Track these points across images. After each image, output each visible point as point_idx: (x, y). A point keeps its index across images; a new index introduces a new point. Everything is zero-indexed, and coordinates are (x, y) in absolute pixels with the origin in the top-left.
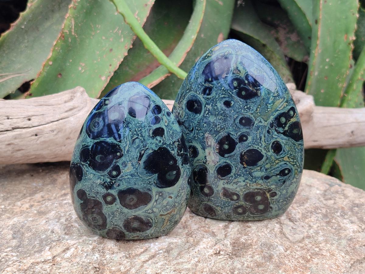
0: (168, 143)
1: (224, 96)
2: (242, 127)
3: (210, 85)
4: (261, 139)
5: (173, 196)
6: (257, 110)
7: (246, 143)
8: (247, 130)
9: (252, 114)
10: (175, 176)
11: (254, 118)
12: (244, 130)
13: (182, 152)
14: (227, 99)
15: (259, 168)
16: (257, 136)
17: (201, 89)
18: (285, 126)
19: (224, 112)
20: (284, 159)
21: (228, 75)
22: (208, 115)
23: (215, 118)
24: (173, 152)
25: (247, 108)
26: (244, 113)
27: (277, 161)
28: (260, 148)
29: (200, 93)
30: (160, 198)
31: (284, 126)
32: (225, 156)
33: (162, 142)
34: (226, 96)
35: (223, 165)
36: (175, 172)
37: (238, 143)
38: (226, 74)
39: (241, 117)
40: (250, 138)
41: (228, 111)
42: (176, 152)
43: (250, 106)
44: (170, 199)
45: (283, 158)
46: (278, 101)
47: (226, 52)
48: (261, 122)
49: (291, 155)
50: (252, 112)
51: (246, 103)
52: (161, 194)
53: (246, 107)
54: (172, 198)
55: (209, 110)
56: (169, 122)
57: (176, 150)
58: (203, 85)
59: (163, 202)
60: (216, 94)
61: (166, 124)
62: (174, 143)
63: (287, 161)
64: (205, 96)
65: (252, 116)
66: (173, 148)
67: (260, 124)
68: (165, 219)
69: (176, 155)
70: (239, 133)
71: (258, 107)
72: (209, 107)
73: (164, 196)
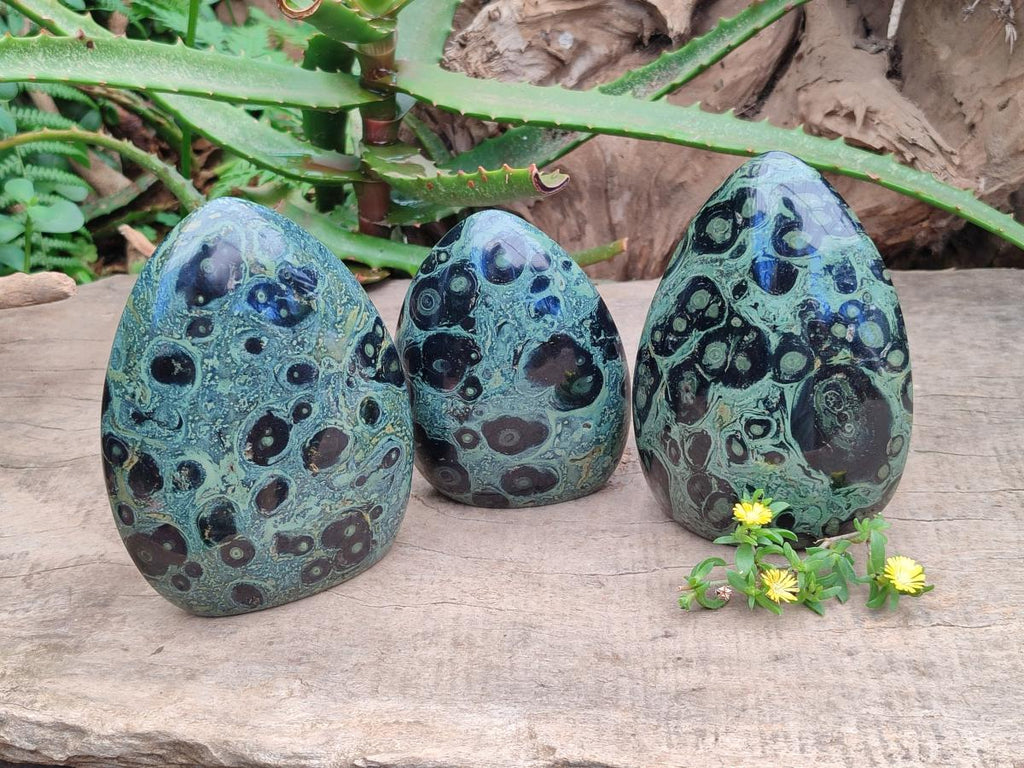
0: (570, 325)
1: (243, 328)
2: (295, 387)
3: (205, 312)
4: (337, 402)
5: (591, 423)
6: (317, 344)
7: (309, 419)
8: (307, 392)
9: (310, 354)
10: (591, 385)
11: (315, 361)
12: (299, 393)
13: (602, 337)
14: (251, 335)
15: (344, 466)
16: (329, 398)
17: (182, 325)
18: (376, 362)
19: (250, 366)
20: (387, 431)
21: (241, 281)
22: (213, 382)
23: (232, 384)
24: (581, 341)
25: (298, 344)
26: (294, 357)
27: (374, 441)
28: (339, 422)
29: (181, 335)
30: (566, 429)
31: (373, 361)
32: (269, 463)
33: (556, 324)
34: (247, 329)
35: (269, 483)
36: (590, 379)
37: (291, 426)
38: (237, 280)
39: (289, 366)
40: (315, 407)
41: (256, 360)
42: (588, 339)
43: (303, 338)
44: (586, 430)
45: (384, 429)
46: (353, 312)
47: (221, 230)
48: (330, 366)
49: (396, 418)
50: (310, 350)
51: (294, 332)
52: (566, 422)
53: (295, 343)
54: (590, 427)
55: (213, 370)
56: (568, 282)
57: (588, 335)
58: (187, 316)
59: (573, 436)
60: (224, 329)
61: (563, 288)
62: (581, 323)
63: (392, 434)
64: (196, 340)
65: (311, 358)
66: (581, 332)
67: (331, 371)
68: (581, 467)
69: (589, 345)
70: (291, 404)
71: (320, 337)
72: (214, 362)
73: (574, 425)
